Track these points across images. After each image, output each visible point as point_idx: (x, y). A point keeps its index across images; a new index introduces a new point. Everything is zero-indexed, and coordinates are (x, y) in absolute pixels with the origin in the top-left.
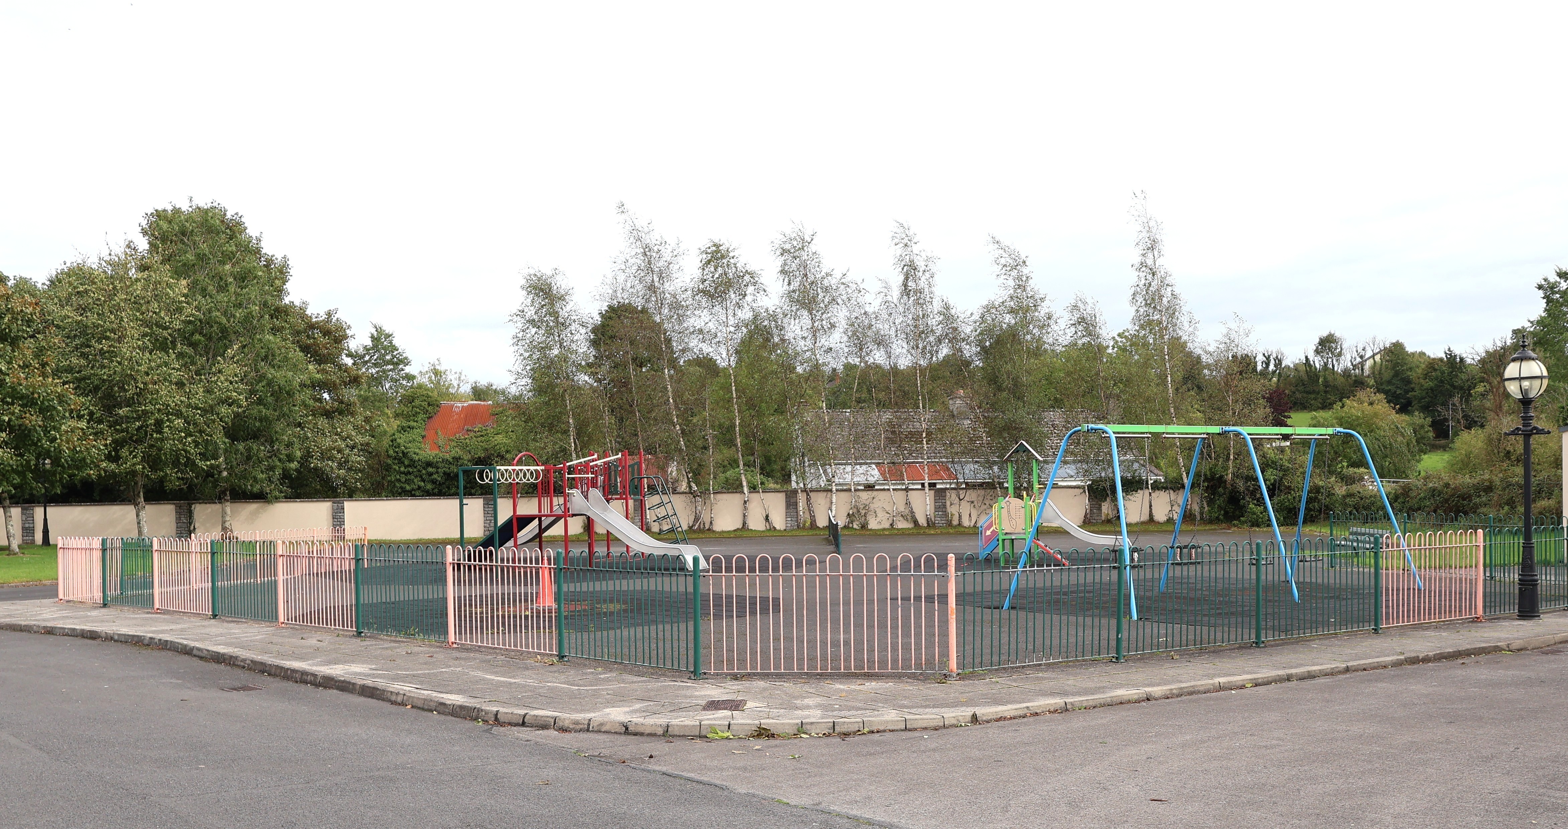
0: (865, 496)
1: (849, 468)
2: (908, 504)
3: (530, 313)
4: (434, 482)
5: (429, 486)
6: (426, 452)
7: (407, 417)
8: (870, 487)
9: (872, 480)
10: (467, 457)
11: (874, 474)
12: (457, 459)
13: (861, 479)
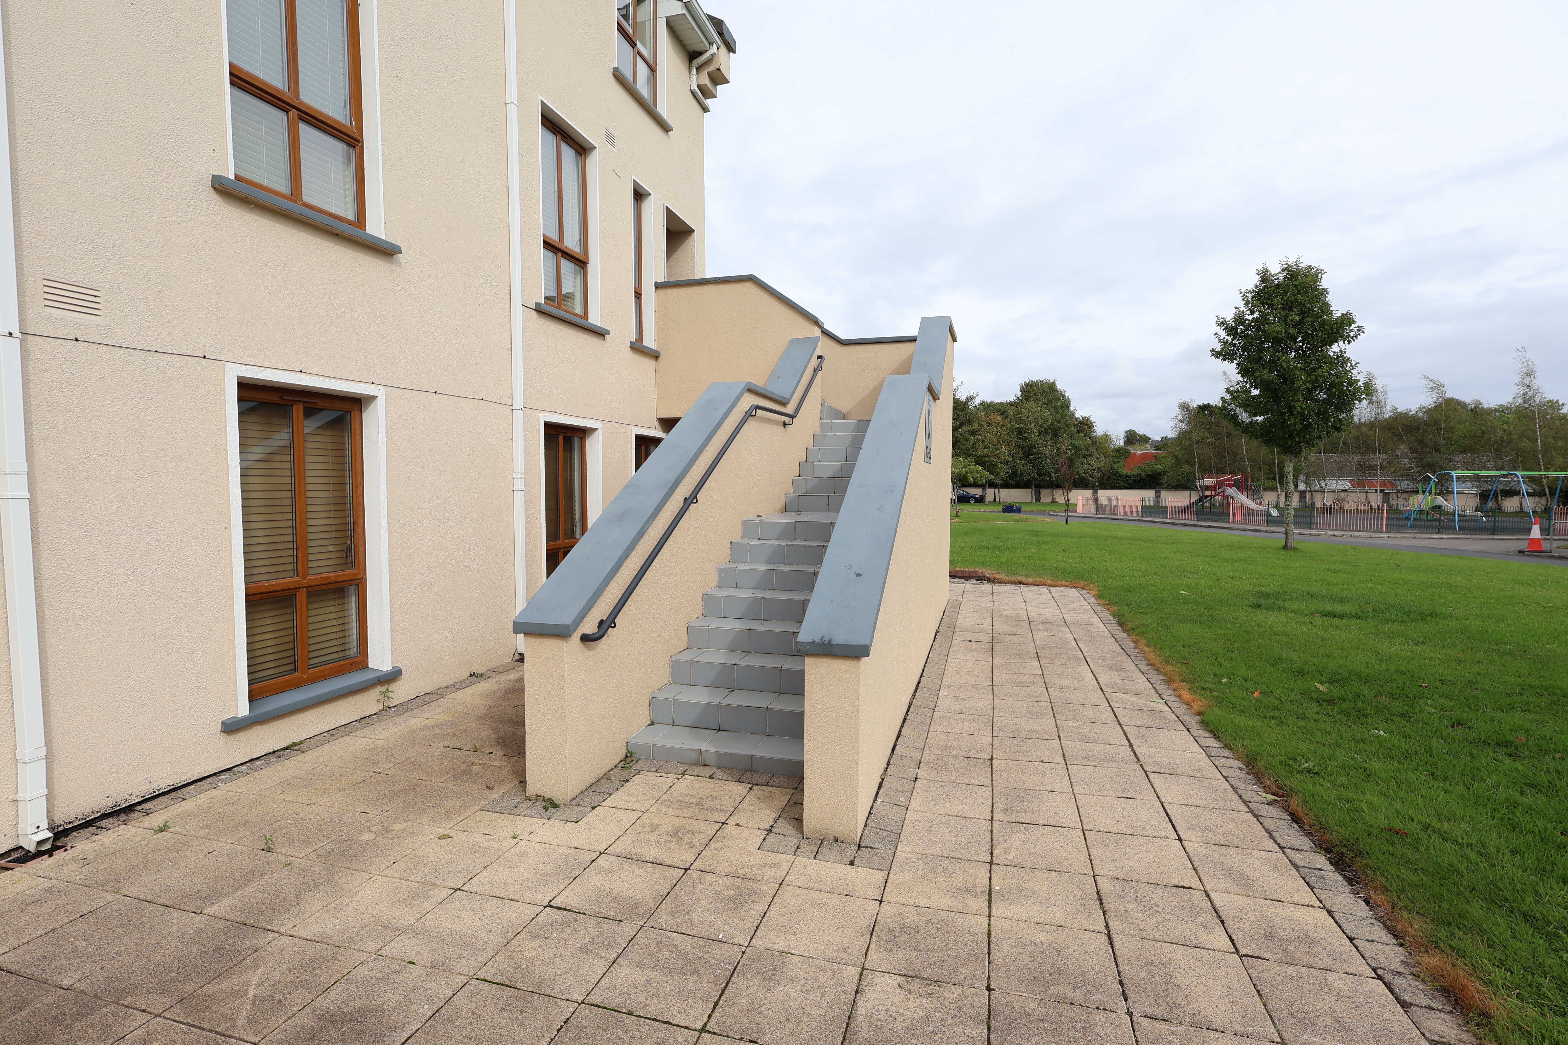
0: (1342, 494)
1: (1335, 482)
2: (1367, 498)
3: (1180, 417)
4: (1128, 483)
5: (1127, 485)
6: (1125, 471)
7: (1117, 458)
8: (1345, 491)
9: (1347, 487)
10: (1143, 474)
11: (1348, 485)
12: (1139, 475)
13: (1342, 487)
